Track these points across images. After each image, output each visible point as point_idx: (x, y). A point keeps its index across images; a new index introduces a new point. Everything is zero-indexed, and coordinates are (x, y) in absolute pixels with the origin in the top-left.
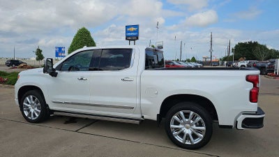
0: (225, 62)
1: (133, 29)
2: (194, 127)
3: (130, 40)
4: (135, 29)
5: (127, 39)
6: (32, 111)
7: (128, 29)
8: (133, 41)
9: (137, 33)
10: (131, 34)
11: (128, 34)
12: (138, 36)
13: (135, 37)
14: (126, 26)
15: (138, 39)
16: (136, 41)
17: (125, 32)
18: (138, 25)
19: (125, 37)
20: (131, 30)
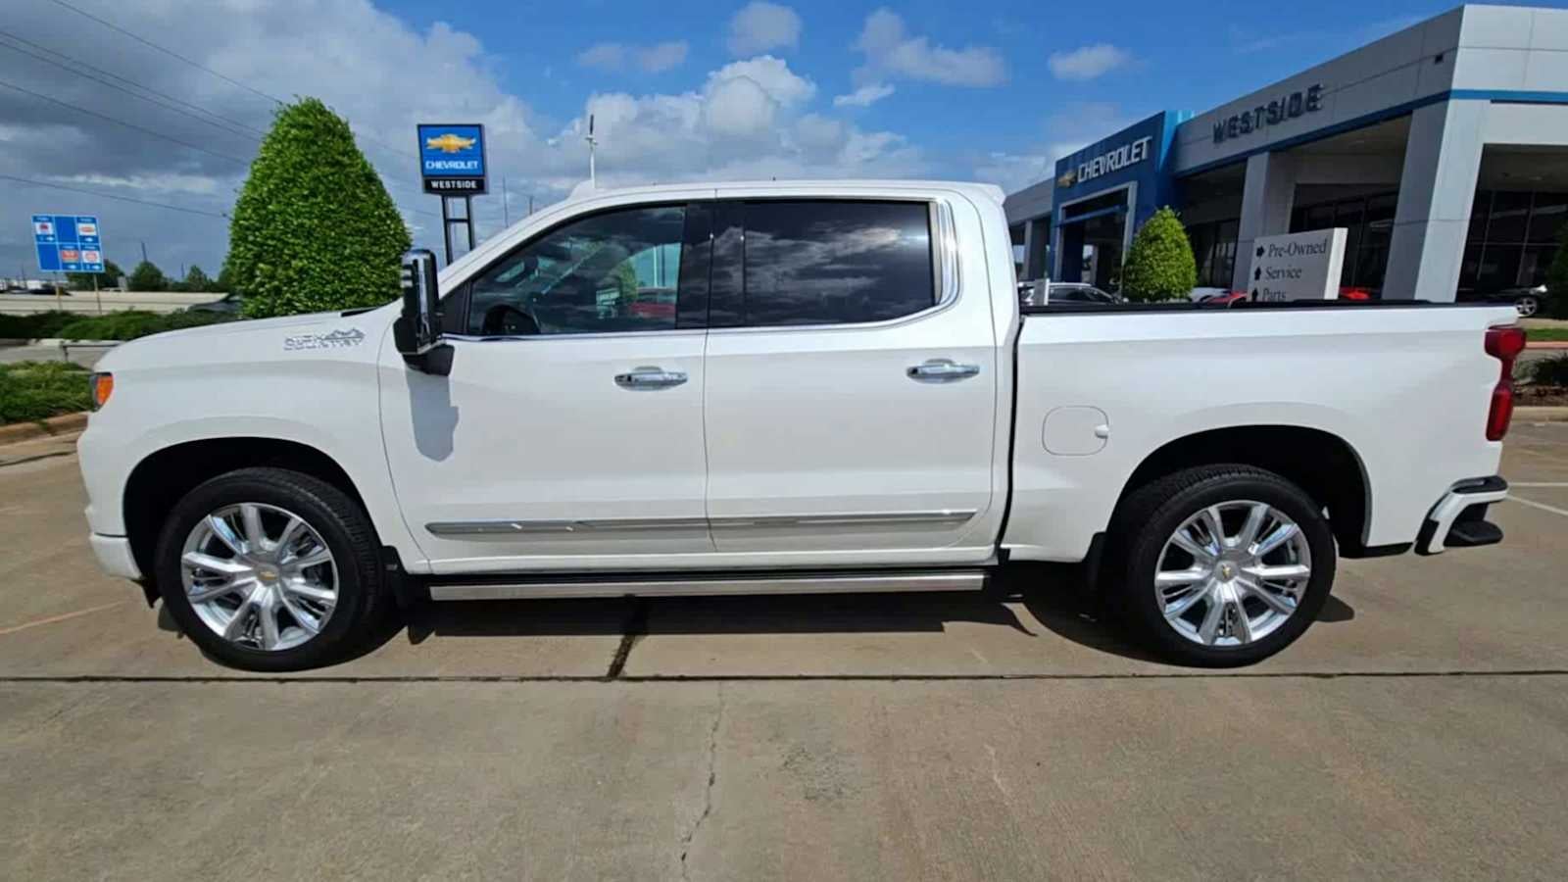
1: (453, 142)
3: (446, 193)
4: (465, 143)
5: (428, 188)
6: (261, 595)
7: (433, 143)
8: (463, 201)
9: (476, 163)
10: (447, 167)
11: (430, 165)
12: (483, 175)
13: (470, 180)
14: (420, 127)
15: (486, 189)
16: (476, 199)
17: (418, 155)
18: (479, 126)
19: (420, 181)
20: (448, 146)
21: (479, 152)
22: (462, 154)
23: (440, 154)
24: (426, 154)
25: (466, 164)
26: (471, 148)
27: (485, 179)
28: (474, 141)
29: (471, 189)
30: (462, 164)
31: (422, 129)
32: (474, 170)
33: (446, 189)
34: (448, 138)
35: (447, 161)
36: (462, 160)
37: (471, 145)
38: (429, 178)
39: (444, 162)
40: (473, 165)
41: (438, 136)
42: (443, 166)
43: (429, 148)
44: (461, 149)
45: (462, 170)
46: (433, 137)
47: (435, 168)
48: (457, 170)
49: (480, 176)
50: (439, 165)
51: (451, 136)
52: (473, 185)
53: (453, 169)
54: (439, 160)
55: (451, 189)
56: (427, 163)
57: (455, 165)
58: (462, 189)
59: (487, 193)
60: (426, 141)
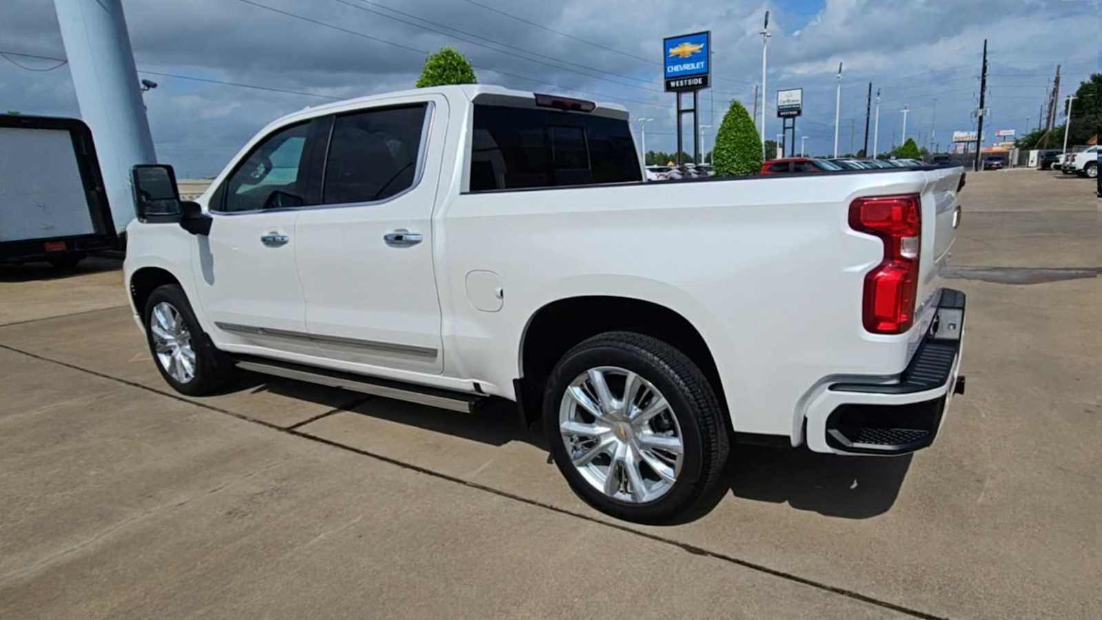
0: (1034, 154)
1: (688, 48)
2: (647, 434)
3: (679, 90)
4: (696, 48)
5: (667, 87)
7: (673, 51)
8: (692, 94)
9: (702, 63)
10: (682, 69)
11: (670, 69)
12: (708, 73)
13: (698, 78)
14: (665, 40)
15: (709, 85)
16: (701, 93)
17: (663, 62)
18: (707, 33)
19: (662, 82)
20: (683, 52)
21: (705, 55)
22: (694, 58)
23: (679, 60)
24: (668, 60)
25: (696, 65)
26: (700, 52)
27: (709, 75)
28: (702, 46)
29: (698, 84)
30: (693, 65)
31: (667, 42)
32: (701, 69)
33: (680, 87)
34: (684, 46)
35: (682, 64)
36: (692, 62)
37: (700, 49)
38: (669, 79)
39: (680, 66)
40: (701, 65)
41: (677, 46)
42: (679, 69)
43: (670, 56)
44: (693, 53)
45: (693, 70)
46: (673, 47)
47: (674, 72)
48: (689, 71)
49: (705, 73)
50: (676, 68)
51: (686, 44)
52: (700, 81)
53: (686, 71)
54: (677, 64)
55: (684, 86)
56: (668, 68)
57: (687, 67)
58: (692, 85)
59: (710, 87)
60: (668, 50)
